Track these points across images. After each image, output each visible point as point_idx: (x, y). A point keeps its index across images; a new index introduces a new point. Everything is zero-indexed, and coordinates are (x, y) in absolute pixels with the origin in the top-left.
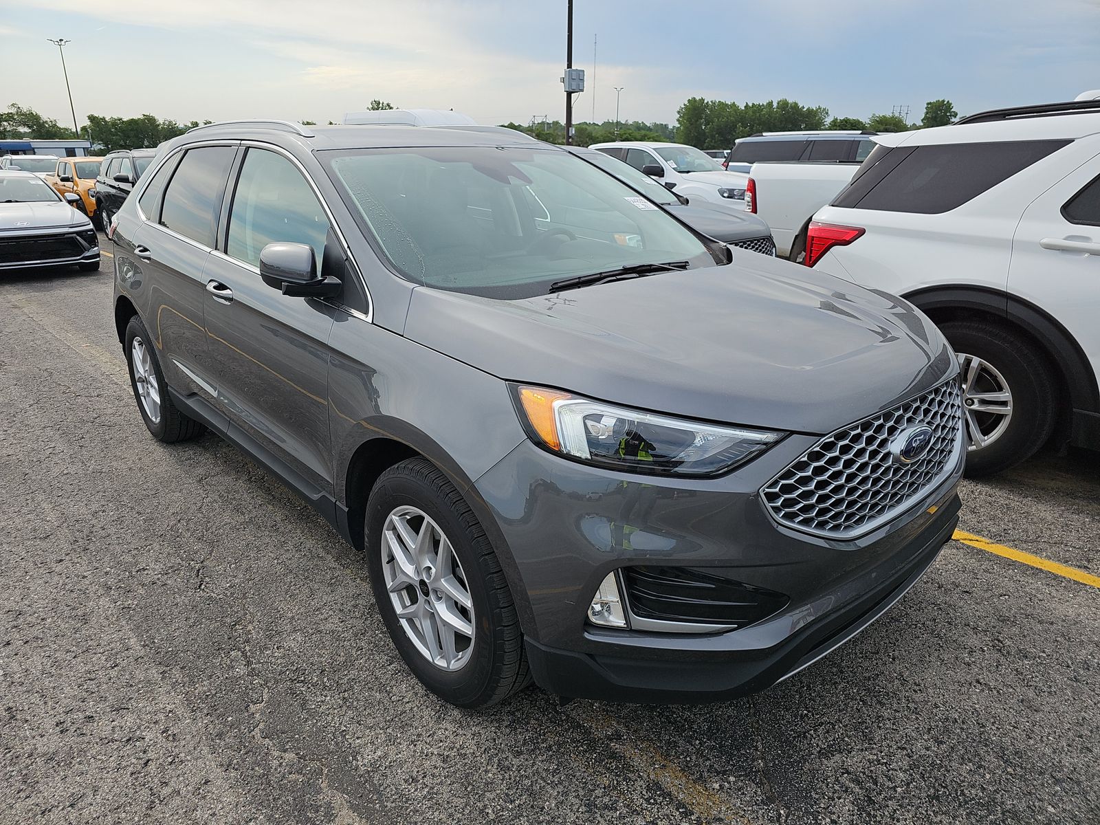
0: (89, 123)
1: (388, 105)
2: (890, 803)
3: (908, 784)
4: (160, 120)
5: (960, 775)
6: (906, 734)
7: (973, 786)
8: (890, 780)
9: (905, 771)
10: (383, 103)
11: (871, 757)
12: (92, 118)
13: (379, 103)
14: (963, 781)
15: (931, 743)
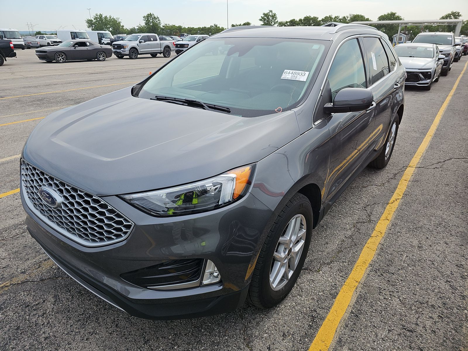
2: (23, 313)
3: (29, 320)
5: (24, 341)
6: (56, 326)
7: (16, 344)
8: (34, 315)
9: (36, 321)
11: (48, 311)
14: (20, 342)
15: (47, 335)
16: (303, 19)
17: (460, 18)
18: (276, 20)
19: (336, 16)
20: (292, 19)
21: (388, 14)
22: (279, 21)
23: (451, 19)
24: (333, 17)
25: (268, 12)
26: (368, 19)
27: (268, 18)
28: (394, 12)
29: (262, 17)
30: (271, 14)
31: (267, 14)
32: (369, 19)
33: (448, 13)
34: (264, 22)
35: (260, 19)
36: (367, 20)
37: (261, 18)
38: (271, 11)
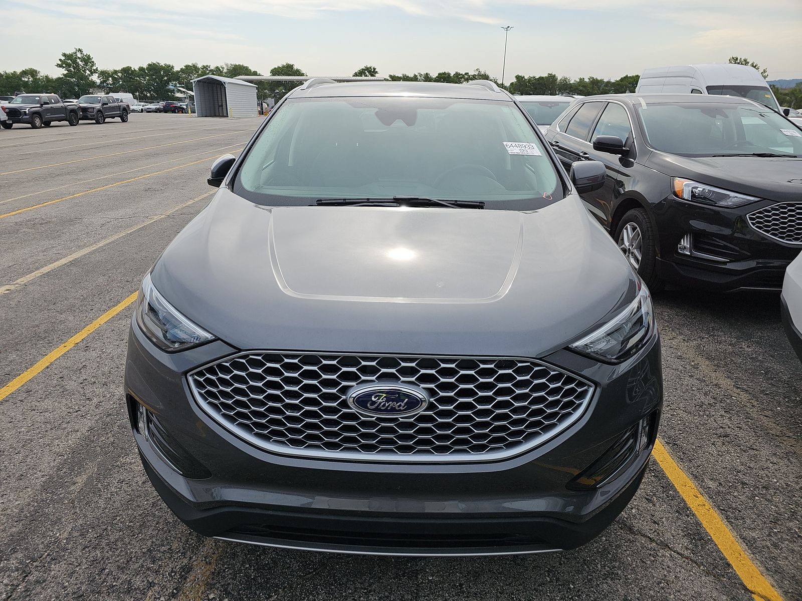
0: (516, 80)
1: (745, 60)
4: (559, 77)
10: (741, 59)
12: (518, 77)
13: (737, 59)
16: (145, 67)
17: (377, 75)
18: (94, 68)
19: (205, 65)
20: (125, 66)
21: (284, 67)
22: (99, 69)
23: (367, 76)
24: (200, 66)
25: (75, 51)
26: (256, 72)
27: (75, 62)
28: (291, 63)
29: (60, 60)
30: (79, 55)
31: (72, 55)
32: (258, 73)
33: (361, 68)
34: (67, 70)
35: (58, 64)
36: (255, 74)
37: (60, 63)
38: (80, 50)
